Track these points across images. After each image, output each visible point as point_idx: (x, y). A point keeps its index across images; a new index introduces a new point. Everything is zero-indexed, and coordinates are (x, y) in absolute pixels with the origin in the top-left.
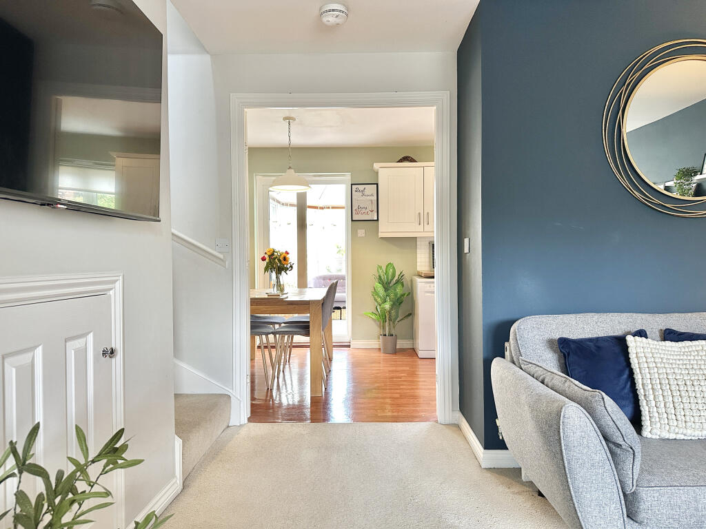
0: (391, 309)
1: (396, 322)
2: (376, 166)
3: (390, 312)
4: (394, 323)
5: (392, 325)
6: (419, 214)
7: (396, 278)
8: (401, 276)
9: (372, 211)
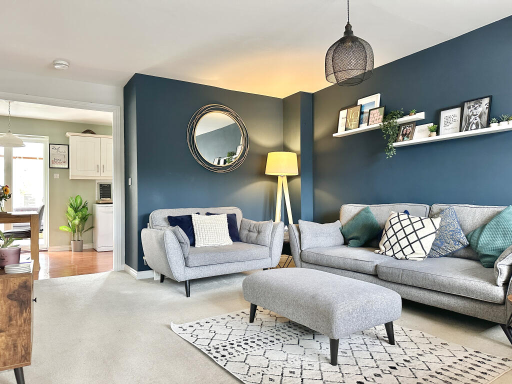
0: (79, 224)
1: (83, 232)
2: (68, 134)
3: (78, 226)
4: (81, 232)
5: (79, 234)
6: (98, 166)
7: (83, 205)
8: (86, 204)
9: (64, 162)
